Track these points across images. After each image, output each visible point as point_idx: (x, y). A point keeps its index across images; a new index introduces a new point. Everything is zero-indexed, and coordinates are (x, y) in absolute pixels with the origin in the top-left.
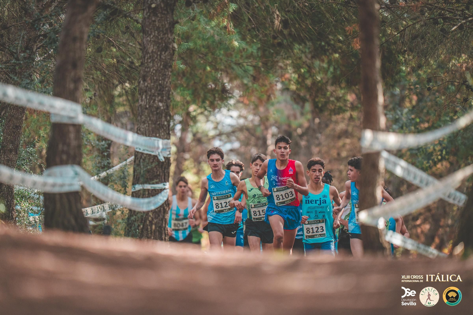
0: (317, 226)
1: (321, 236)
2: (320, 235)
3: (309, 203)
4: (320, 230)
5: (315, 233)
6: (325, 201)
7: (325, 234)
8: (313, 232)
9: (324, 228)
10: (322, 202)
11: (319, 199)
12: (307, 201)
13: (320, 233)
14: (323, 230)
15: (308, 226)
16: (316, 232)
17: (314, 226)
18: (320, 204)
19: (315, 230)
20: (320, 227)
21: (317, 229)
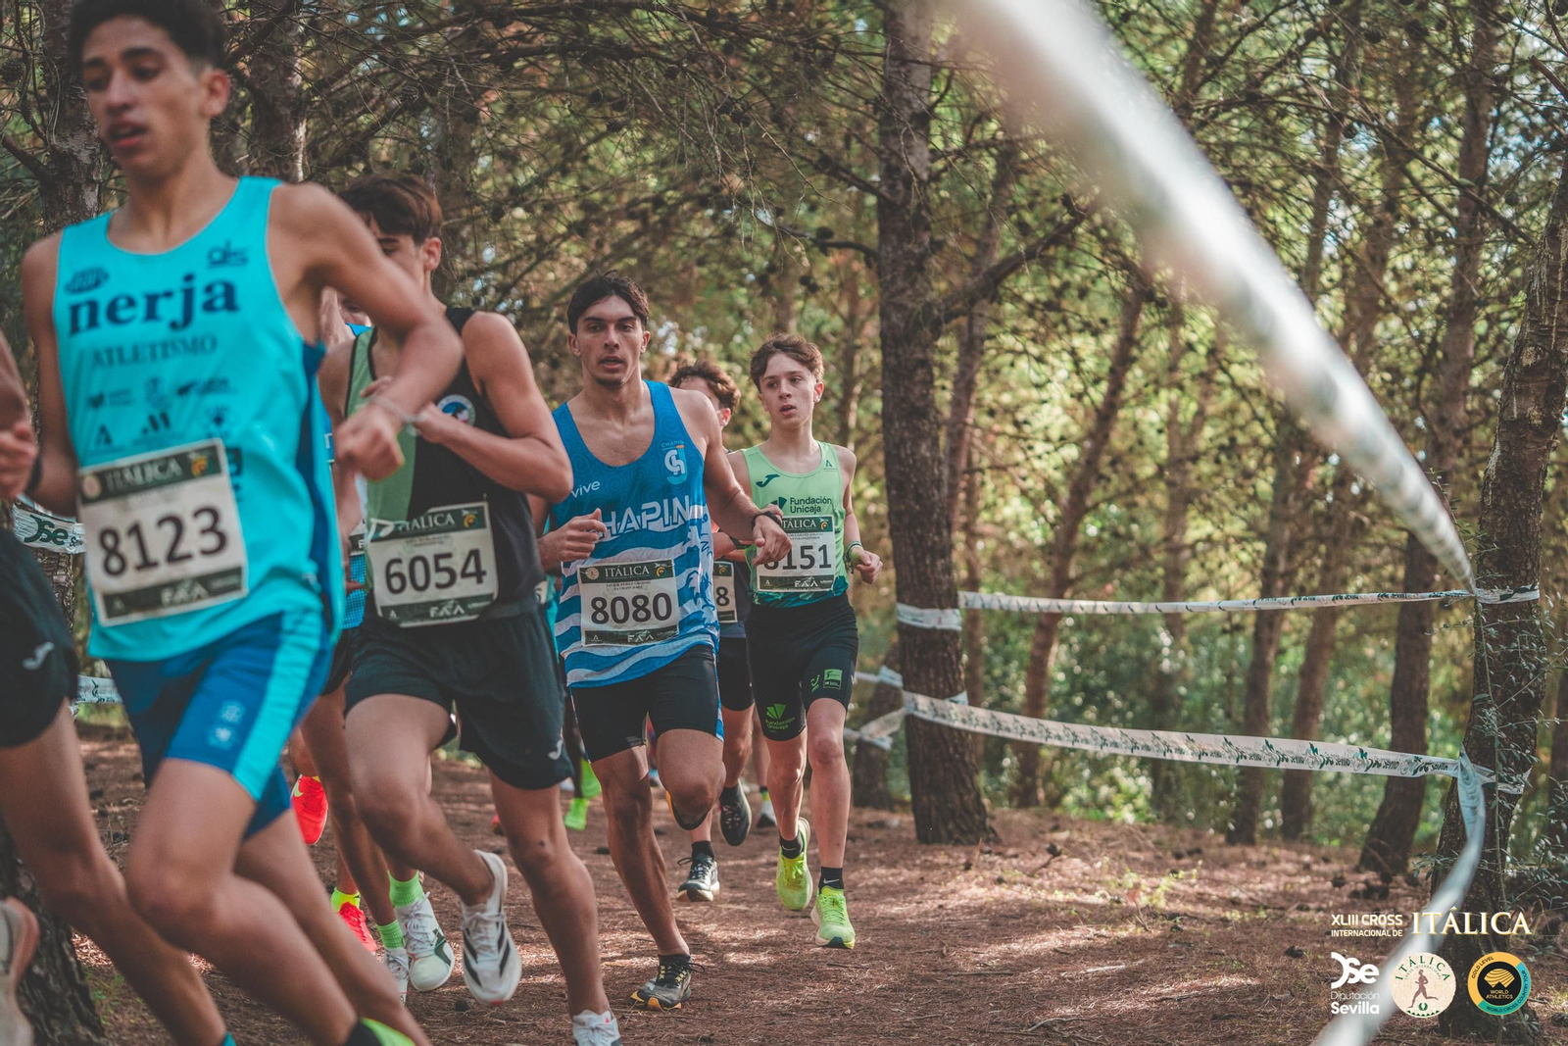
0: (164, 509)
1: (213, 593)
2: (204, 580)
3: (95, 324)
4: (193, 542)
5: (163, 572)
6: (229, 290)
7: (237, 571)
8: (147, 564)
9: (231, 522)
10: (200, 298)
11: (176, 284)
13: (199, 566)
14: (223, 541)
15: (108, 514)
16: (172, 558)
17: (148, 510)
18: (188, 316)
19: (158, 542)
20: (197, 514)
21: (169, 530)
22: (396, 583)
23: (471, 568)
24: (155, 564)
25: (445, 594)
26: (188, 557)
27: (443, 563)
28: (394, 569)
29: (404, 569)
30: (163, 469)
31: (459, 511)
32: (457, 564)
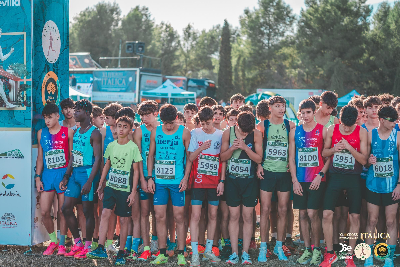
0: (167, 167)
1: (171, 178)
3: (161, 143)
4: (169, 172)
5: (165, 174)
6: (177, 142)
8: (163, 173)
9: (174, 171)
10: (174, 143)
11: (171, 140)
12: (160, 141)
13: (169, 175)
14: (173, 172)
15: (160, 166)
16: (166, 173)
17: (165, 167)
18: (172, 145)
19: (165, 171)
20: (170, 169)
21: (167, 170)
22: (233, 169)
23: (246, 170)
24: (164, 173)
25: (241, 173)
26: (168, 173)
27: (242, 168)
28: (233, 167)
29: (235, 167)
30: (168, 162)
31: (246, 160)
32: (244, 168)
